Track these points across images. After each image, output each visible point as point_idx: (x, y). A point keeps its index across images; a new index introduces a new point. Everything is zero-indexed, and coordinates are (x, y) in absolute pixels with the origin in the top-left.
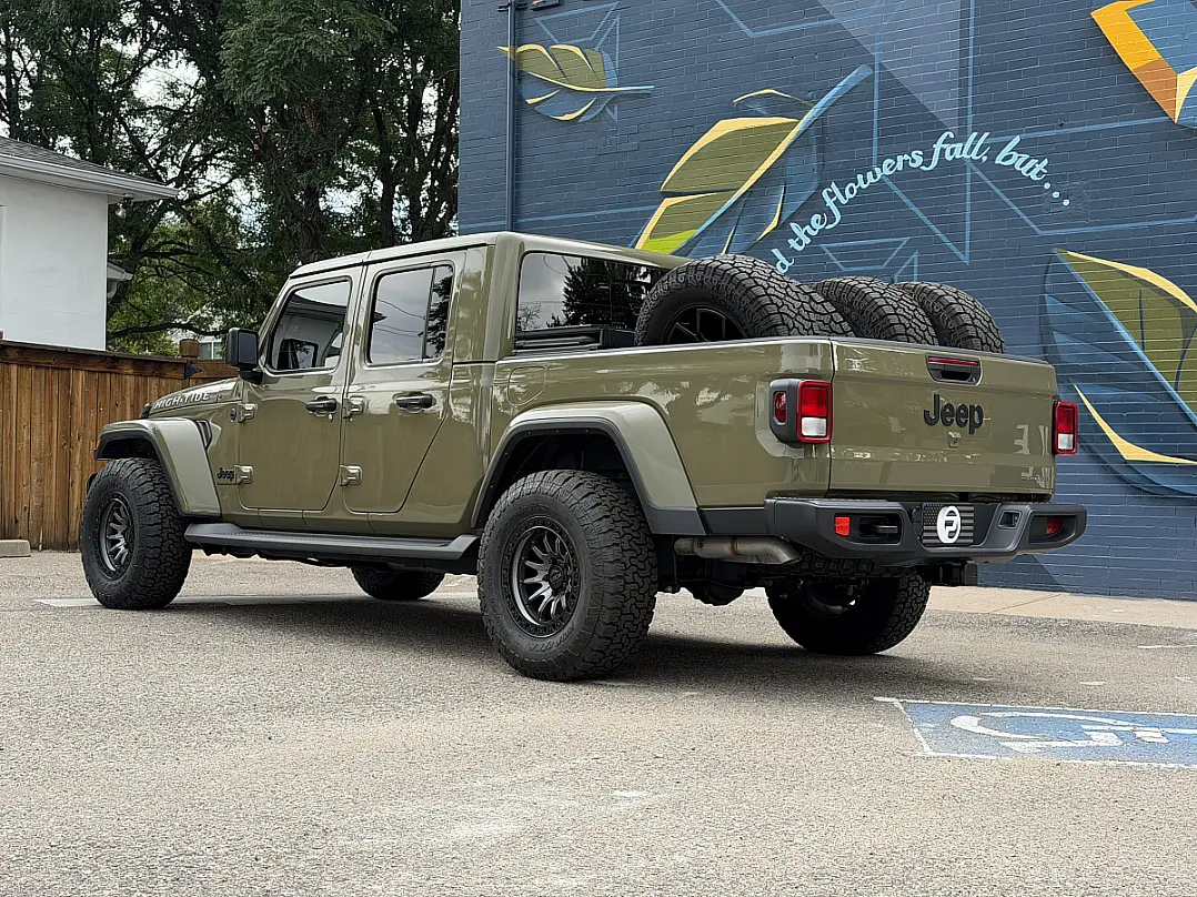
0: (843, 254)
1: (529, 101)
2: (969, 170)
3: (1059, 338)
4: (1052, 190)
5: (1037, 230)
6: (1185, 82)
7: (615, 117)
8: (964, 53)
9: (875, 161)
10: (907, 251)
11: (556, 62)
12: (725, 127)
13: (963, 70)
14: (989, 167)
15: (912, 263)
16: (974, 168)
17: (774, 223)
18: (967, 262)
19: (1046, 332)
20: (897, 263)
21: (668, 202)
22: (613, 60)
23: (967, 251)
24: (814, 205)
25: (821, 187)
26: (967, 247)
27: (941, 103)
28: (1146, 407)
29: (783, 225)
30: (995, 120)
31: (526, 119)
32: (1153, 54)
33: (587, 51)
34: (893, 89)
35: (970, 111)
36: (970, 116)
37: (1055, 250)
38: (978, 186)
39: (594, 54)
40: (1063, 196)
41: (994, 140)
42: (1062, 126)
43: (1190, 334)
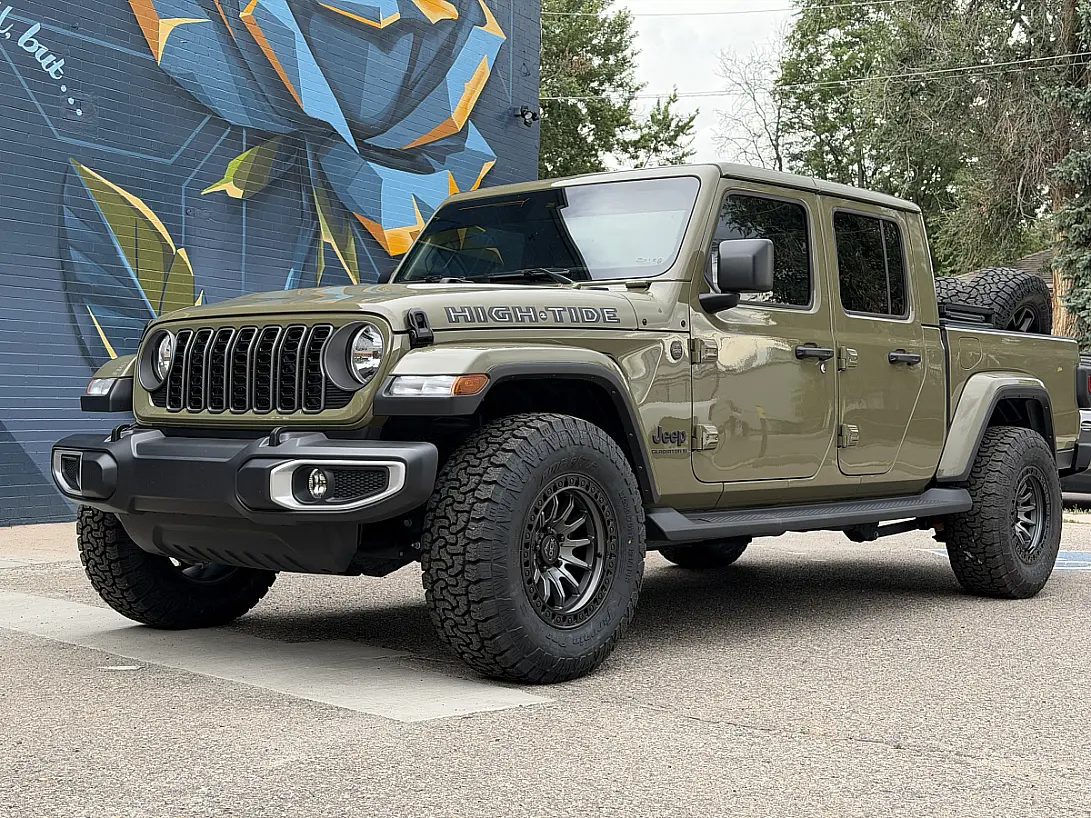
3: (74, 253)
4: (69, 95)
5: (57, 135)
6: (166, 27)
14: (12, 47)
19: (63, 248)
37: (71, 160)
38: (2, 66)
40: (78, 105)
41: (14, 17)
42: (74, 28)
43: (168, 268)
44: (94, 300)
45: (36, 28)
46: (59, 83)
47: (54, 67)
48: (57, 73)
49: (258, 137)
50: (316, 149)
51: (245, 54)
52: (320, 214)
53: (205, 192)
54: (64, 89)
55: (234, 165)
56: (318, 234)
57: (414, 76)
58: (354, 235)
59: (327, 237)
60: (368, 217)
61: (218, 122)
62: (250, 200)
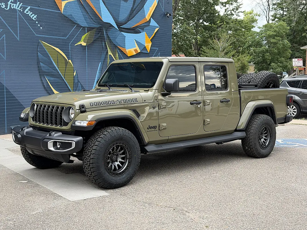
2: (18, 12)
3: (41, 64)
4: (38, 24)
5: (35, 34)
6: (64, 3)
10: (2, 34)
14: (23, 13)
15: (4, 38)
18: (19, 40)
19: (38, 63)
23: (19, 37)
28: (59, 82)
37: (39, 40)
38: (20, 18)
40: (41, 26)
41: (23, 6)
42: (39, 7)
43: (66, 65)
44: (47, 75)
45: (29, 8)
46: (36, 21)
47: (34, 17)
48: (35, 18)
49: (90, 29)
50: (106, 30)
51: (86, 8)
52: (108, 47)
53: (76, 45)
54: (37, 22)
55: (83, 37)
56: (107, 52)
57: (134, 7)
58: (118, 52)
59: (110, 53)
60: (122, 47)
61: (79, 26)
62: (88, 46)
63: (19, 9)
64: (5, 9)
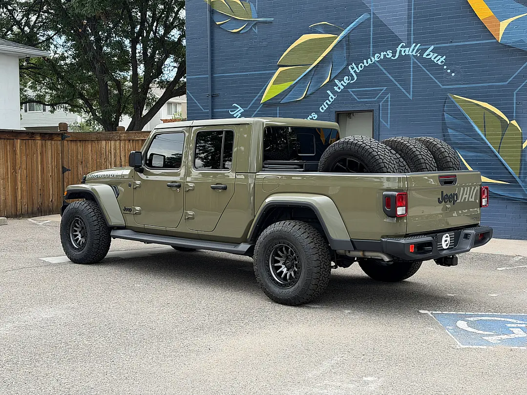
0: (358, 93)
1: (217, 23)
2: (412, 59)
3: (450, 131)
4: (447, 69)
5: (441, 86)
6: (504, 25)
7: (256, 31)
8: (409, 9)
9: (371, 55)
10: (386, 93)
11: (229, 6)
12: (305, 38)
13: (409, 17)
14: (421, 59)
15: (388, 98)
16: (414, 59)
17: (328, 80)
18: (411, 98)
19: (444, 128)
20: (381, 98)
21: (281, 69)
22: (255, 7)
23: (411, 94)
24: (345, 72)
25: (348, 65)
26: (411, 92)
27: (400, 31)
28: (487, 160)
29: (332, 81)
30: (423, 38)
31: (216, 31)
32: (490, 13)
33: (243, 2)
34: (379, 24)
35: (412, 34)
36: (412, 37)
37: (448, 94)
38: (416, 67)
39: (246, 4)
40: (452, 72)
41: (423, 47)
42: (451, 42)
43: (504, 130)
44: (460, 148)
45: (432, 47)
46: (444, 65)
47: (440, 60)
48: (442, 62)
54: (445, 67)
63: (414, 53)
64: (392, 58)
